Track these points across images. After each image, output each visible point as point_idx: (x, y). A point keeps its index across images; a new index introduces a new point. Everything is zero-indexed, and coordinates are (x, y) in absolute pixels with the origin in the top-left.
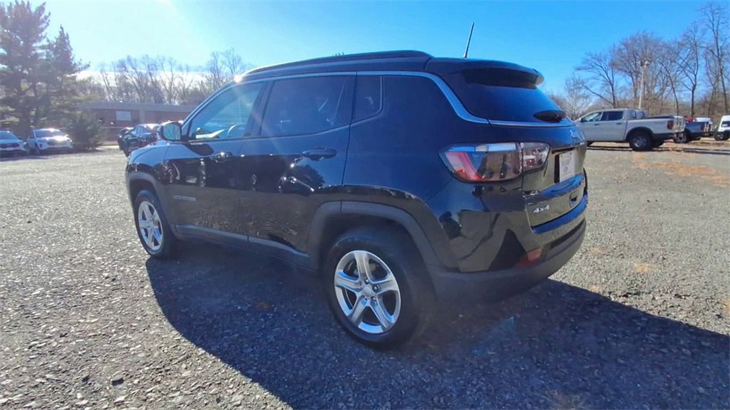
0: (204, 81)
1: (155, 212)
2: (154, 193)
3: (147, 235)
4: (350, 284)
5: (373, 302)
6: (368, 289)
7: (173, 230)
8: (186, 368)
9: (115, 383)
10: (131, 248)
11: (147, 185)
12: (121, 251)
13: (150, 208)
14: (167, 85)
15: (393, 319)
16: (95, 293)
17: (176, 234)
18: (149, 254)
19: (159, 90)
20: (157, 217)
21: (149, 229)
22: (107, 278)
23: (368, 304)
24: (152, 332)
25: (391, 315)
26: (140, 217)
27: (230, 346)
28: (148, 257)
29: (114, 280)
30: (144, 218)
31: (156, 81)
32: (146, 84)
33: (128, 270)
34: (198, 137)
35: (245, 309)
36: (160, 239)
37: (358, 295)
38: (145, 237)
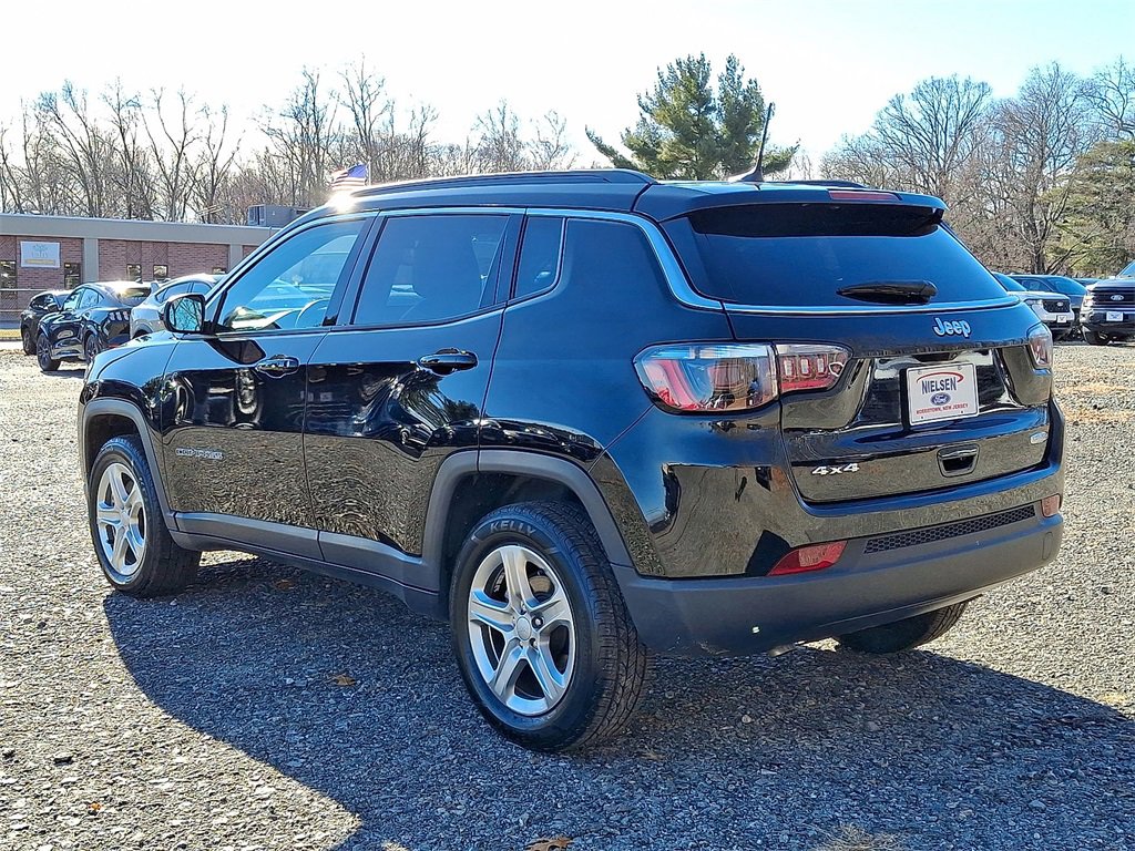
0: (273, 150)
1: (136, 487)
2: (137, 443)
3: (111, 542)
4: (494, 615)
5: (533, 651)
6: (525, 622)
7: (170, 524)
8: (180, 753)
9: (58, 762)
10: (74, 574)
11: (123, 427)
12: (52, 577)
13: (126, 480)
14: (168, 162)
15: (564, 681)
16: (8, 645)
17: (176, 536)
18: (113, 584)
19: (144, 175)
20: (138, 498)
21: (117, 527)
22: (28, 621)
23: (524, 655)
24: (119, 707)
25: (562, 673)
26: (101, 500)
27: (261, 731)
28: (108, 592)
29: (42, 625)
30: (109, 502)
31: (137, 152)
32: (108, 160)
33: (68, 612)
34: (235, 325)
35: (300, 683)
36: (140, 548)
37: (508, 637)
38: (106, 546)
